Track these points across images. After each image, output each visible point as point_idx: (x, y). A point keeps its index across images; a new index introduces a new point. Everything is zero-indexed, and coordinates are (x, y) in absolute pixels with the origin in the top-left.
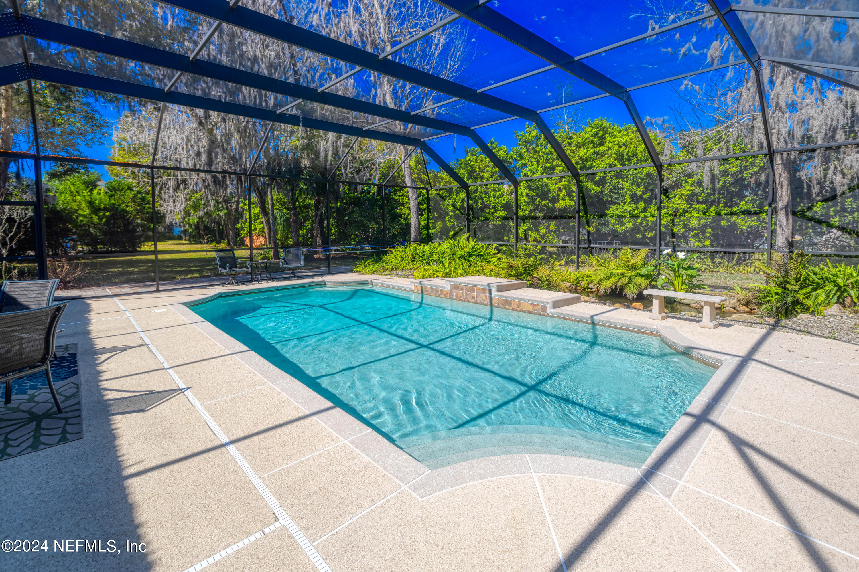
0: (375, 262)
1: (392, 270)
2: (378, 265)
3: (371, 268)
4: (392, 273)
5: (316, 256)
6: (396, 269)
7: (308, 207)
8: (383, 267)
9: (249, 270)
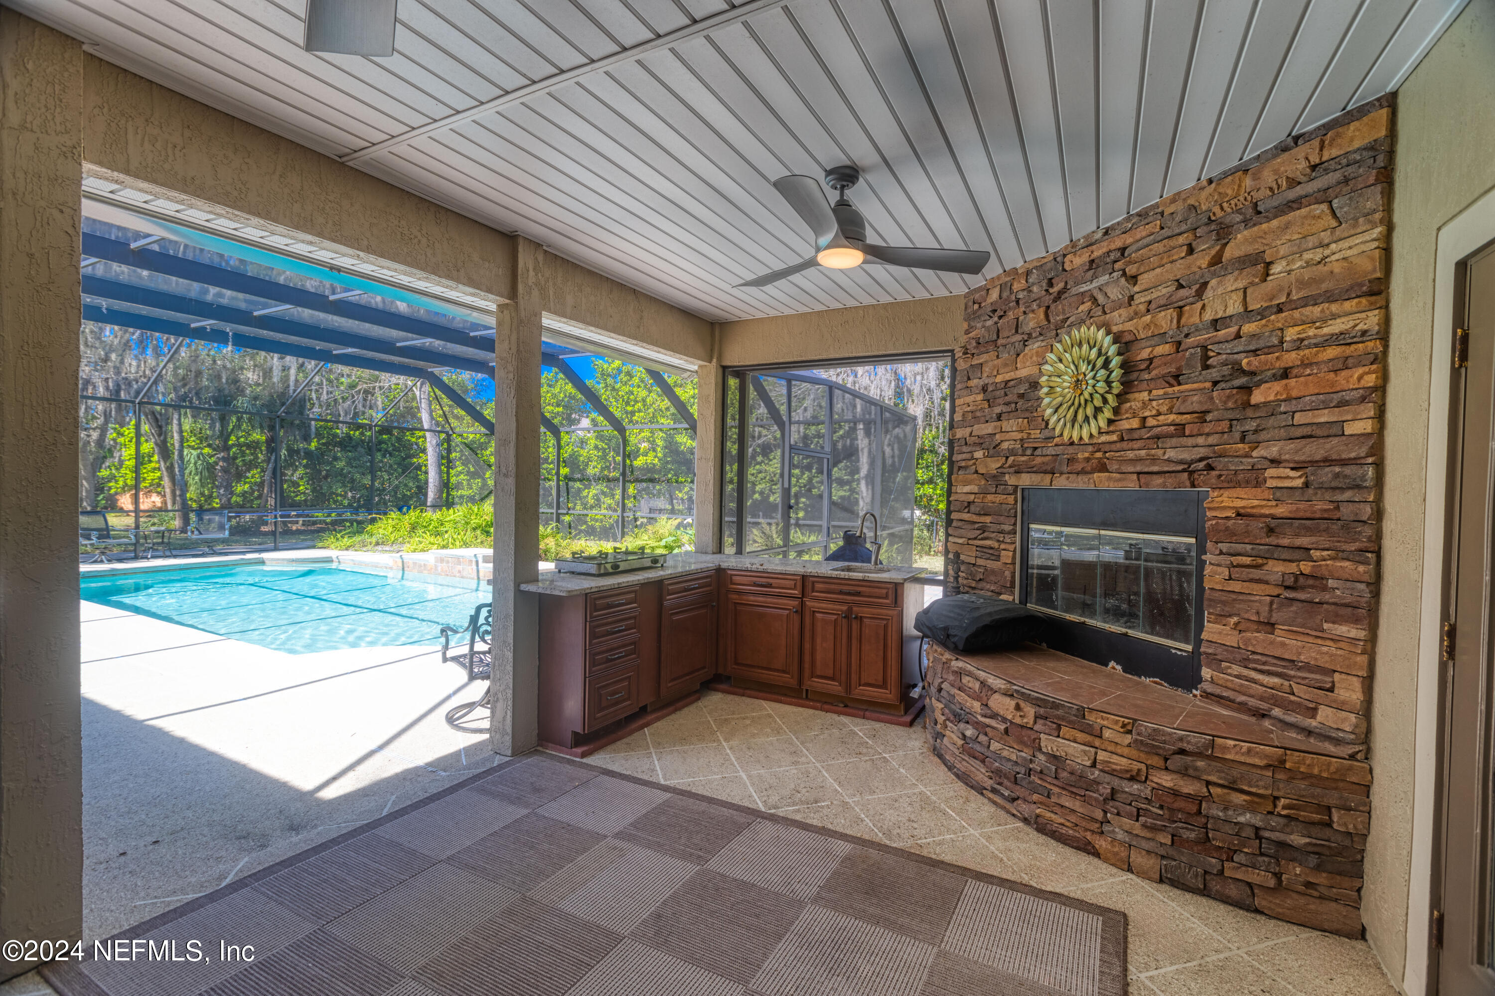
0: (354, 534)
1: (377, 544)
2: (357, 538)
3: (346, 541)
4: (377, 548)
5: (264, 529)
6: (383, 543)
7: (254, 446)
8: (363, 541)
9: (134, 541)
